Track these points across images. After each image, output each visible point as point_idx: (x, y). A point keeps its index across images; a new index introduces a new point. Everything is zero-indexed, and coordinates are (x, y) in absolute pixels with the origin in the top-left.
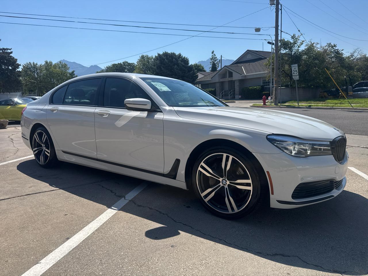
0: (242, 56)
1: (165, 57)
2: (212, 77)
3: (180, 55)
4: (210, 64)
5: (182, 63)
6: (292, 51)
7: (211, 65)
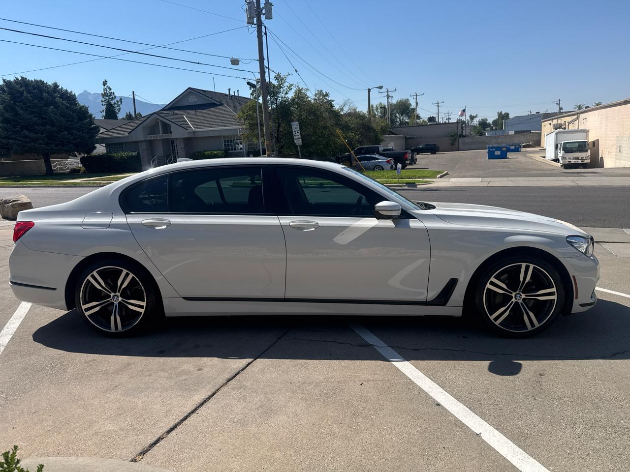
0: (180, 97)
1: (24, 88)
2: (131, 132)
3: (56, 85)
4: (103, 105)
5: (65, 102)
6: (277, 99)
7: (105, 107)
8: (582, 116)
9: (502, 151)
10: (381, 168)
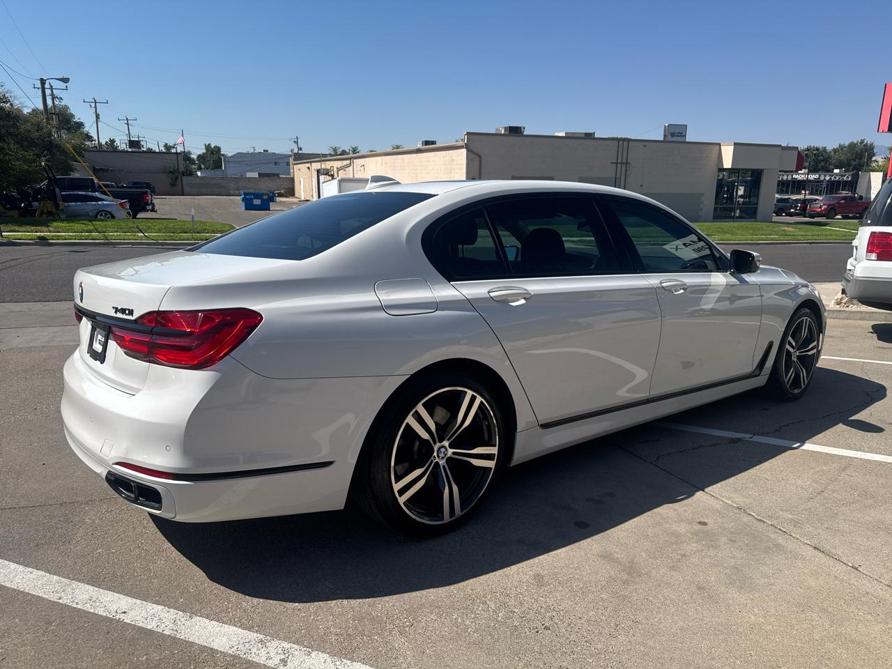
8: (358, 162)
9: (263, 200)
10: (109, 215)
